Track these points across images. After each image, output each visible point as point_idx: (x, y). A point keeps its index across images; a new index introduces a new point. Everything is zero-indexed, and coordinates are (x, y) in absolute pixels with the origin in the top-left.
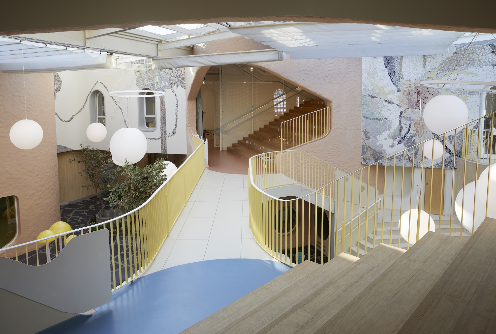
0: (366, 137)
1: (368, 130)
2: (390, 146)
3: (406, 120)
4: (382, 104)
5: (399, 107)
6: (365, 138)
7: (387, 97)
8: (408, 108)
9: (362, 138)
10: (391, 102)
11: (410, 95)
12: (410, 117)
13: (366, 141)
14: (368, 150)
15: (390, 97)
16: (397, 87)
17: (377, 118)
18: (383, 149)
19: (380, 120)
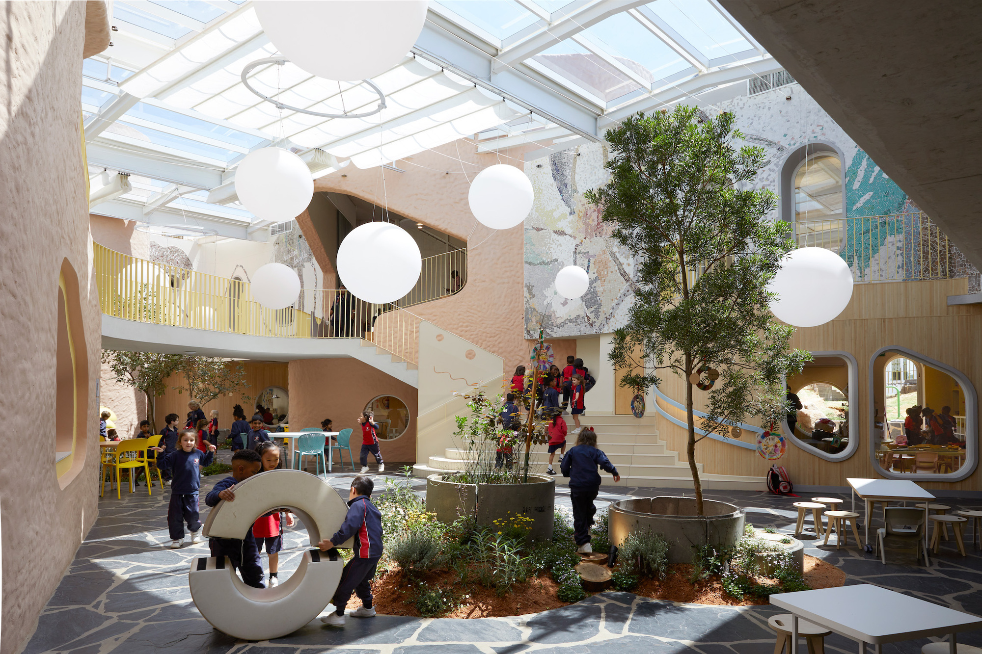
0: (530, 295)
1: (532, 283)
2: (561, 303)
3: (583, 258)
4: (550, 238)
5: (572, 239)
6: (528, 296)
7: (557, 226)
8: (585, 238)
9: (526, 297)
10: (561, 233)
11: (588, 216)
12: (588, 252)
13: (530, 300)
14: (533, 315)
15: (562, 225)
16: (569, 207)
17: (543, 262)
18: (552, 310)
19: (547, 264)
